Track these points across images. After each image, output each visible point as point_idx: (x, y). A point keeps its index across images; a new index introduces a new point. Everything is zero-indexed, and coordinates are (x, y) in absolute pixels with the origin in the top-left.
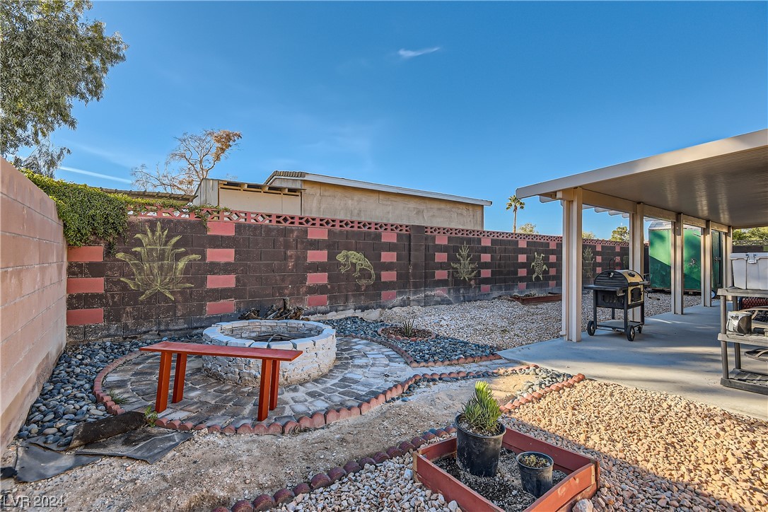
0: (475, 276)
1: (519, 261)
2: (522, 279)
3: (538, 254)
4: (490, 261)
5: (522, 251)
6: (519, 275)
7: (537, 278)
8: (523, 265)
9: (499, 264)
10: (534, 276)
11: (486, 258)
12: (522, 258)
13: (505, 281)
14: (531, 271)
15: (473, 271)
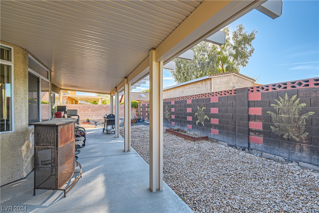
0: (170, 117)
1: (187, 112)
2: (189, 122)
3: (201, 107)
4: (174, 111)
5: (189, 106)
6: (188, 120)
7: (200, 124)
8: (190, 114)
9: (178, 113)
10: (197, 122)
11: (173, 110)
12: (189, 110)
13: (180, 122)
14: (195, 119)
15: (169, 115)
